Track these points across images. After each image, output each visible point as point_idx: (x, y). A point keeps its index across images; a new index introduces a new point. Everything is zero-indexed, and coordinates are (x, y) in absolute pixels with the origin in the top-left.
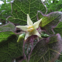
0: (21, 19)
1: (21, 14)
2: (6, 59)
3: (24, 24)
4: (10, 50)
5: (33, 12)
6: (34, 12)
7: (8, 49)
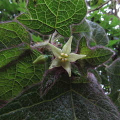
1: (43, 11)
2: (12, 89)
3: (47, 31)
5: (64, 10)
6: (67, 11)
7: (15, 74)
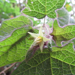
0: (38, 11)
1: (37, 5)
3: (41, 17)
4: (28, 46)
5: (50, 2)
6: (52, 2)
7: (25, 46)
